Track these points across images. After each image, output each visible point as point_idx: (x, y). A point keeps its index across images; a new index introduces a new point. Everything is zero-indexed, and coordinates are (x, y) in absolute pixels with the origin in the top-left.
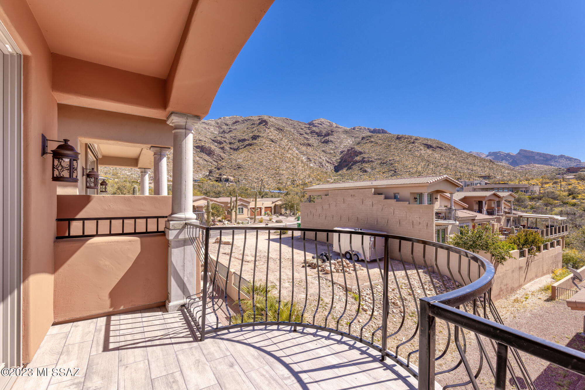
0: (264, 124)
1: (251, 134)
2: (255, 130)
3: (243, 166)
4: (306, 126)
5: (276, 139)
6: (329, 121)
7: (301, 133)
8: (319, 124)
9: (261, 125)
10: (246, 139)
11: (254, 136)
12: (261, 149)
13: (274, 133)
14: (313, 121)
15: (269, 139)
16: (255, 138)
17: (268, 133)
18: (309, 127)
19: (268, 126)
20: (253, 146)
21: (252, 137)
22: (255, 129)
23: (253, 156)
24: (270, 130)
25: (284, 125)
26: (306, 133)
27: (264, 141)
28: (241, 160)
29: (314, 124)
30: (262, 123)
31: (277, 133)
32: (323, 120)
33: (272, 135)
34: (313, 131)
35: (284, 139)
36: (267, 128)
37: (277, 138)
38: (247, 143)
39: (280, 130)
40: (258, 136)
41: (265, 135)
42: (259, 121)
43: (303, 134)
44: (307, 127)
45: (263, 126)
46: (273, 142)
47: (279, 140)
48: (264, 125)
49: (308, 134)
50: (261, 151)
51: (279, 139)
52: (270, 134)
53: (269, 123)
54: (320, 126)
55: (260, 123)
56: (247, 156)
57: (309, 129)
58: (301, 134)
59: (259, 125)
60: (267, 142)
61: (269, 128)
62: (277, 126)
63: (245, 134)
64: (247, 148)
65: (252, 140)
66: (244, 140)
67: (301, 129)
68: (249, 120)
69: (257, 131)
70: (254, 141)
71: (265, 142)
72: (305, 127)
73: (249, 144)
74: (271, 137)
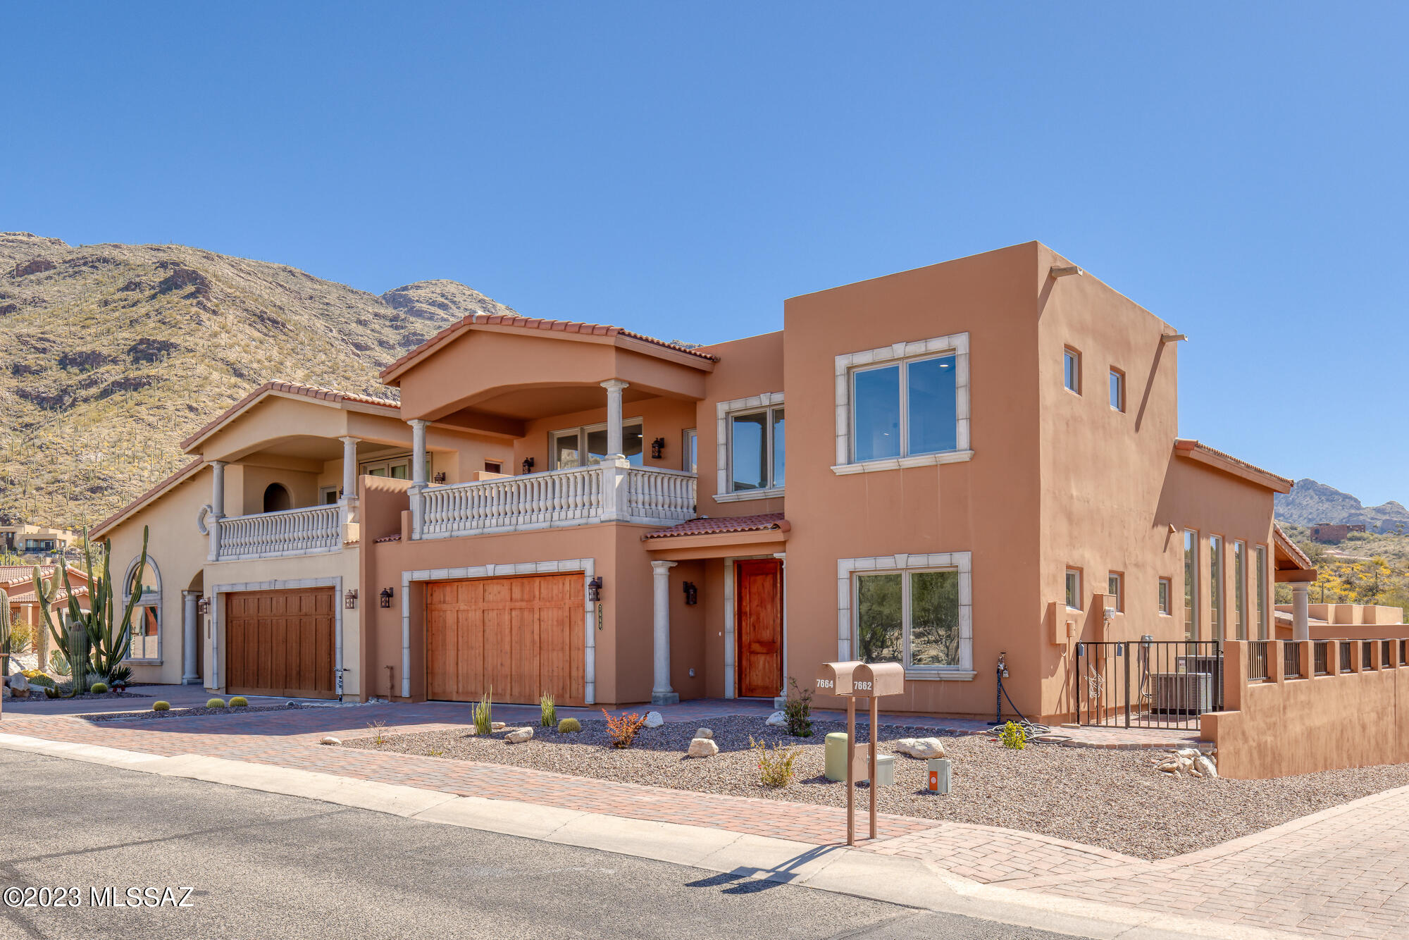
0: (190, 288)
1: (126, 335)
2: (148, 315)
3: (117, 485)
4: (382, 311)
5: (255, 365)
6: (480, 295)
7: (360, 340)
8: (433, 303)
9: (174, 296)
10: (104, 353)
11: (142, 341)
12: (189, 407)
13: (240, 336)
14: (404, 287)
15: (219, 364)
16: (146, 351)
17: (215, 335)
18: (395, 318)
19: (208, 299)
20: (146, 391)
21: (133, 349)
22: (143, 311)
23: (158, 436)
24: (220, 319)
25: (281, 298)
26: (381, 343)
27: (200, 368)
28: (100, 454)
29: (410, 300)
30: (178, 287)
31: (256, 334)
32: (449, 287)
33: (231, 346)
34: (415, 334)
35: (288, 364)
36: (205, 308)
37: (259, 362)
38: (111, 373)
39: (267, 321)
40: (167, 346)
41: (199, 342)
42: (162, 275)
43: (367, 348)
44: (384, 317)
45: (187, 297)
46: (240, 375)
47: (266, 368)
48: (192, 295)
49: (392, 347)
50: (193, 415)
51: (267, 364)
52: (224, 339)
53: (216, 288)
54: (440, 312)
55: (167, 286)
56: (125, 435)
57: (397, 328)
58: (358, 346)
59: (163, 292)
61: (214, 312)
62: (250, 304)
63: (92, 330)
64: (116, 397)
65: (136, 360)
66: (94, 360)
67: (359, 322)
68: (106, 261)
69: (154, 318)
70: (147, 370)
72: (376, 315)
73: (124, 379)
74: (232, 356)
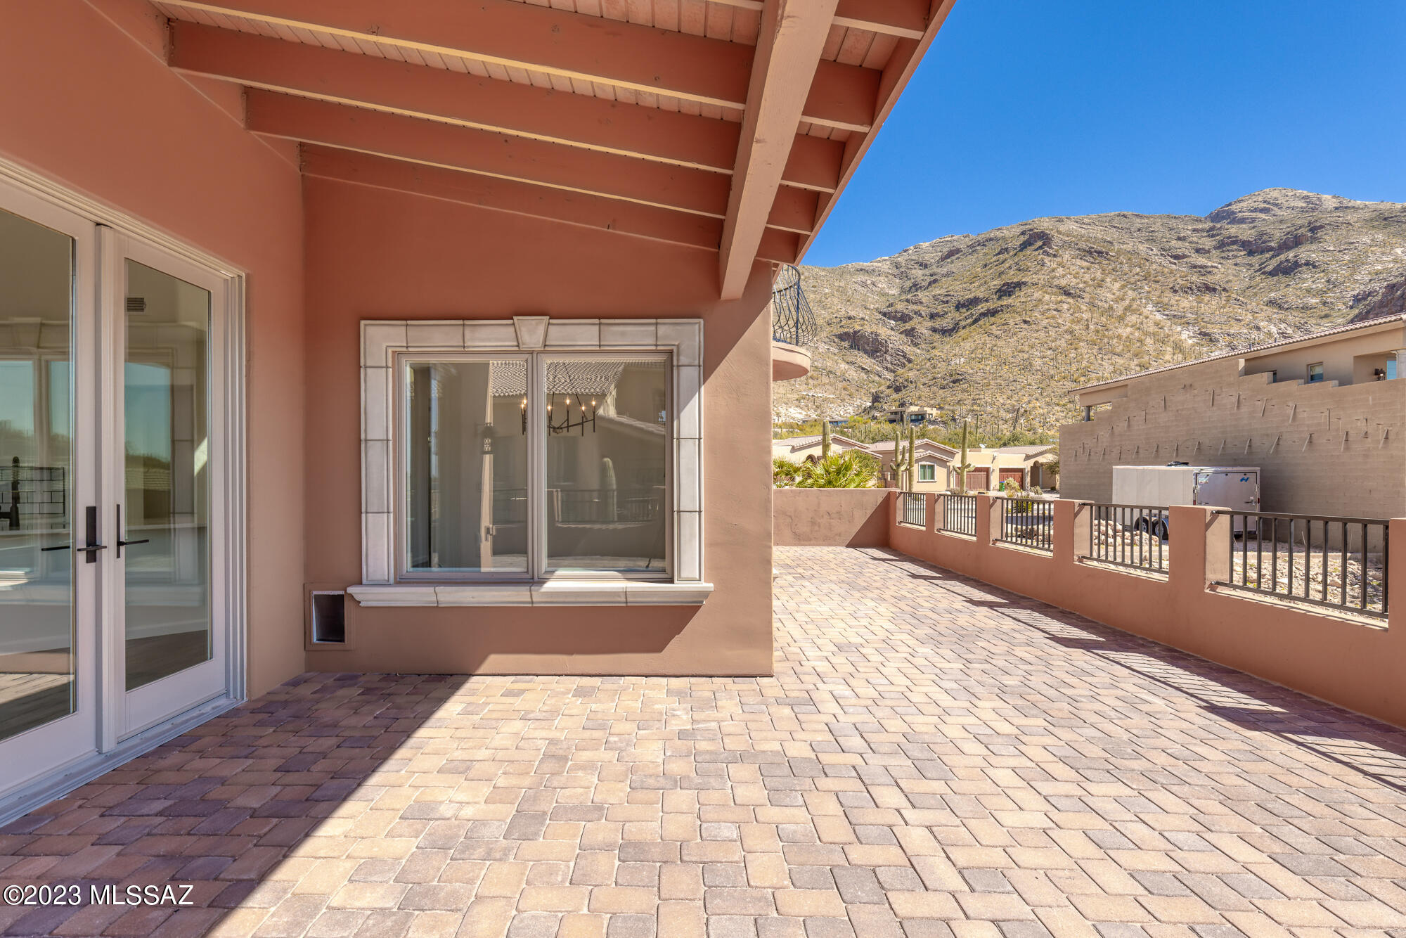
0: (1040, 243)
1: (995, 283)
2: (1010, 267)
3: (968, 377)
4: (1200, 226)
5: (1081, 286)
6: (1305, 193)
7: (1179, 252)
8: (1255, 210)
9: (1028, 251)
10: (981, 296)
11: (1004, 285)
12: (1025, 322)
13: (1072, 268)
14: (1230, 204)
15: (1054, 290)
16: (1007, 290)
17: (1053, 270)
18: (1212, 229)
19: (1052, 248)
20: (1000, 315)
21: (999, 290)
22: (1007, 265)
23: (1000, 343)
24: (1059, 259)
25: (1113, 235)
26: (1198, 251)
27: (1038, 295)
28: (962, 360)
29: (1233, 213)
30: (1031, 244)
31: (1085, 264)
32: (1275, 194)
33: (1064, 276)
34: (1230, 237)
35: (1108, 280)
36: (1048, 254)
37: (1085, 282)
38: (983, 307)
39: (1094, 253)
40: (1019, 285)
41: (1042, 278)
42: (1022, 239)
43: (1184, 256)
44: (1202, 230)
45: (1037, 250)
46: (1068, 294)
47: (1090, 286)
48: (1040, 248)
49: (1209, 251)
50: (1026, 326)
51: (1091, 283)
52: (1060, 271)
53: (1057, 240)
54: (1263, 216)
55: (1024, 246)
56: (981, 346)
57: (1213, 236)
58: (1176, 257)
59: (1021, 251)
60: (1047, 297)
61: (1055, 256)
62: (1083, 245)
63: (976, 284)
64: (981, 322)
65: (999, 298)
66: (975, 301)
67: (1179, 239)
68: (991, 239)
69: (1014, 268)
70: (1006, 301)
71: (1040, 300)
72: (1194, 230)
73: (988, 310)
74: (1063, 282)
